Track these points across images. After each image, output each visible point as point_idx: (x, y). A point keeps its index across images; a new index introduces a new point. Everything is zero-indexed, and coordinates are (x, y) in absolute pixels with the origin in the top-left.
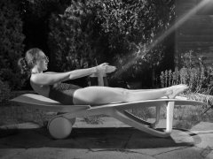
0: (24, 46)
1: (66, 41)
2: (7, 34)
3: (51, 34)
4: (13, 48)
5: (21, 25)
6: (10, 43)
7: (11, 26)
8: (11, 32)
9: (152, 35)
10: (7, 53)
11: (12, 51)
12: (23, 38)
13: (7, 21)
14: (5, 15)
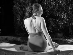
1: (22, 10)
3: (14, 6)
9: (70, 8)
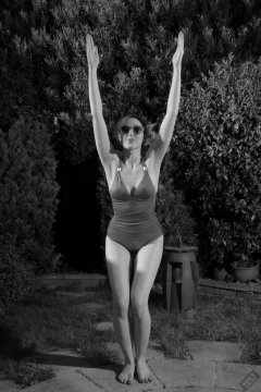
0: (58, 201)
2: (32, 184)
4: (40, 206)
5: (54, 168)
6: (36, 199)
7: (38, 170)
8: (40, 181)
10: (31, 215)
11: (40, 211)
12: (57, 189)
13: (32, 164)
14: (30, 155)
